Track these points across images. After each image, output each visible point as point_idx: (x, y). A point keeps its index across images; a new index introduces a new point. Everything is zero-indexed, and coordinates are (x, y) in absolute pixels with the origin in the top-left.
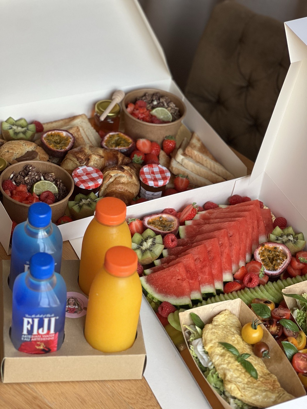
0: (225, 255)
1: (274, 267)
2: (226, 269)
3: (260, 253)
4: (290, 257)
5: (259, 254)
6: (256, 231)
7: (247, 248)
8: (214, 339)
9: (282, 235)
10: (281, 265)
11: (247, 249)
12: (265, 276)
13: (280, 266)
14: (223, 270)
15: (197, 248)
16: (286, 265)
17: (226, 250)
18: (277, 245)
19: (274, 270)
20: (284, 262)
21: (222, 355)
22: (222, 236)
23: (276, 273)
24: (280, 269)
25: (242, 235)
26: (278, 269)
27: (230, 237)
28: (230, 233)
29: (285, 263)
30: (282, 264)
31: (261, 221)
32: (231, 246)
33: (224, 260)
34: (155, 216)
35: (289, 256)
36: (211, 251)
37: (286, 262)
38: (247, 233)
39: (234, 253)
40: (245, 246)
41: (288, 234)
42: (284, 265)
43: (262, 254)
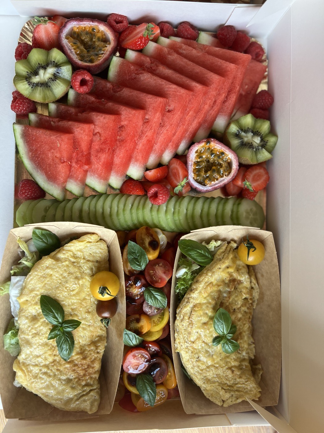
0: (144, 140)
1: (205, 179)
2: (137, 160)
3: (199, 151)
4: (233, 176)
5: (196, 152)
6: (216, 108)
7: (188, 133)
8: (38, 288)
9: (247, 130)
10: (215, 181)
11: (186, 135)
12: (187, 186)
13: (213, 183)
14: (133, 160)
15: (104, 118)
16: (220, 185)
17: (149, 134)
18: (227, 151)
19: (202, 183)
20: (222, 179)
21: (34, 319)
22: (153, 109)
23: (202, 189)
24: (210, 186)
25: (187, 115)
26: (208, 185)
27: (169, 111)
28: (169, 106)
29: (221, 181)
30: (217, 179)
31: (234, 94)
32: (163, 127)
33: (140, 146)
34: (88, 23)
35: (233, 173)
36: (125, 127)
37: (223, 180)
38: (197, 112)
39: (161, 138)
40: (186, 131)
41: (257, 131)
42: (219, 183)
43: (199, 155)
